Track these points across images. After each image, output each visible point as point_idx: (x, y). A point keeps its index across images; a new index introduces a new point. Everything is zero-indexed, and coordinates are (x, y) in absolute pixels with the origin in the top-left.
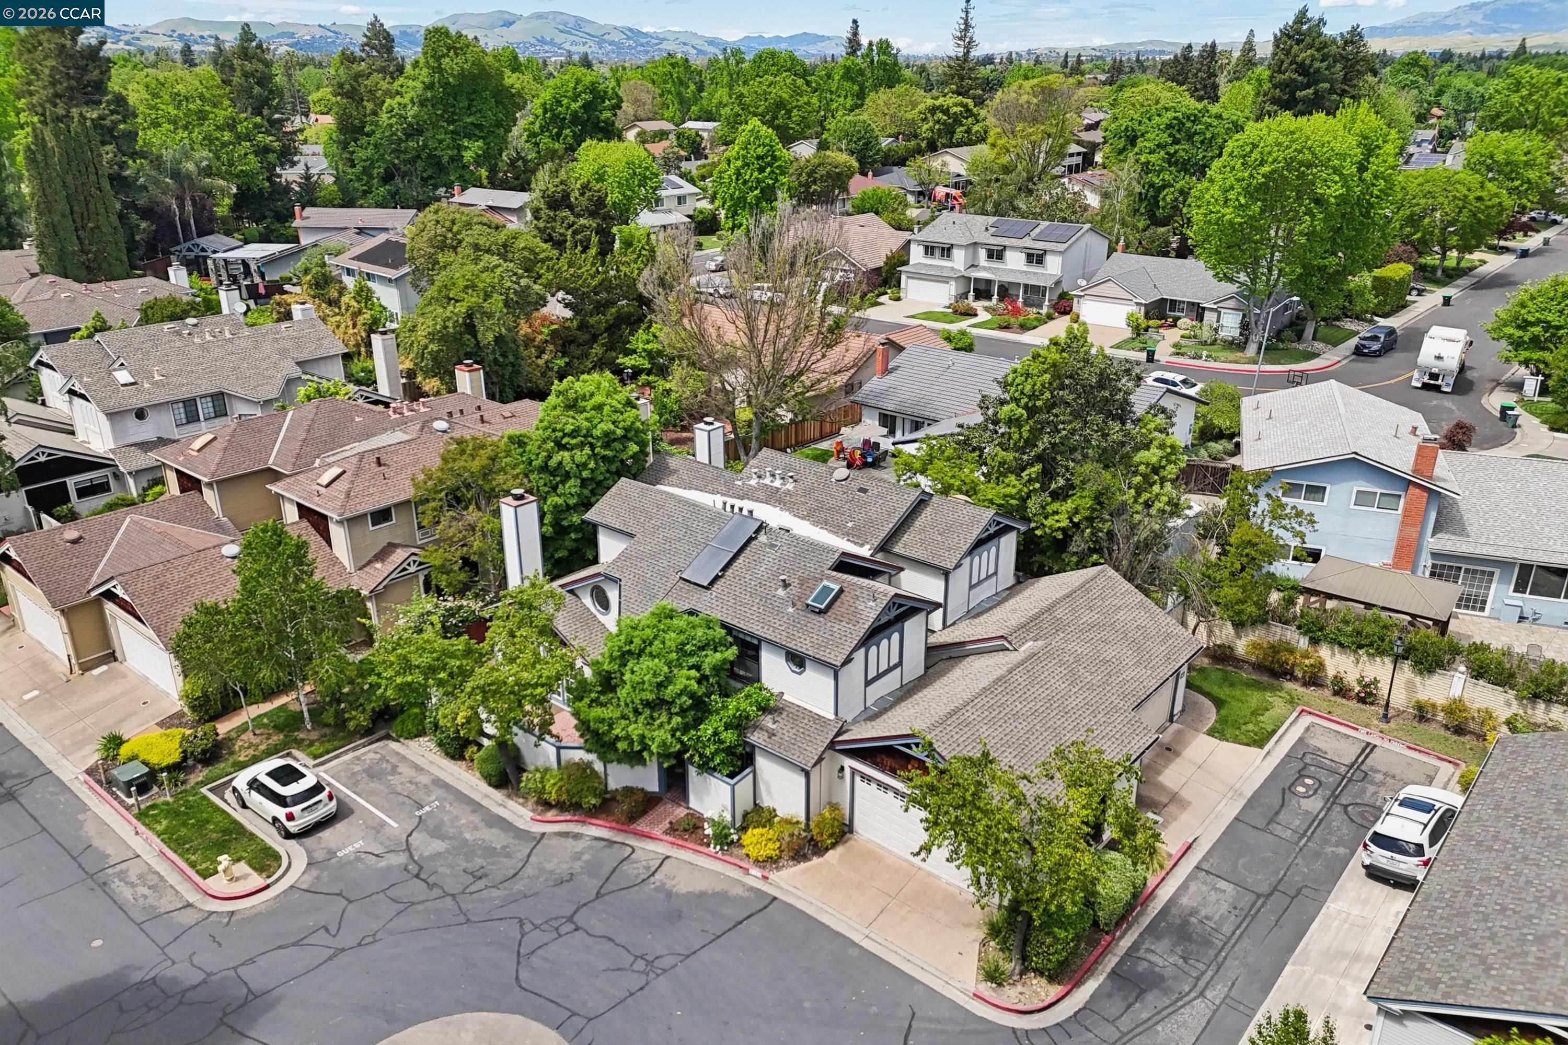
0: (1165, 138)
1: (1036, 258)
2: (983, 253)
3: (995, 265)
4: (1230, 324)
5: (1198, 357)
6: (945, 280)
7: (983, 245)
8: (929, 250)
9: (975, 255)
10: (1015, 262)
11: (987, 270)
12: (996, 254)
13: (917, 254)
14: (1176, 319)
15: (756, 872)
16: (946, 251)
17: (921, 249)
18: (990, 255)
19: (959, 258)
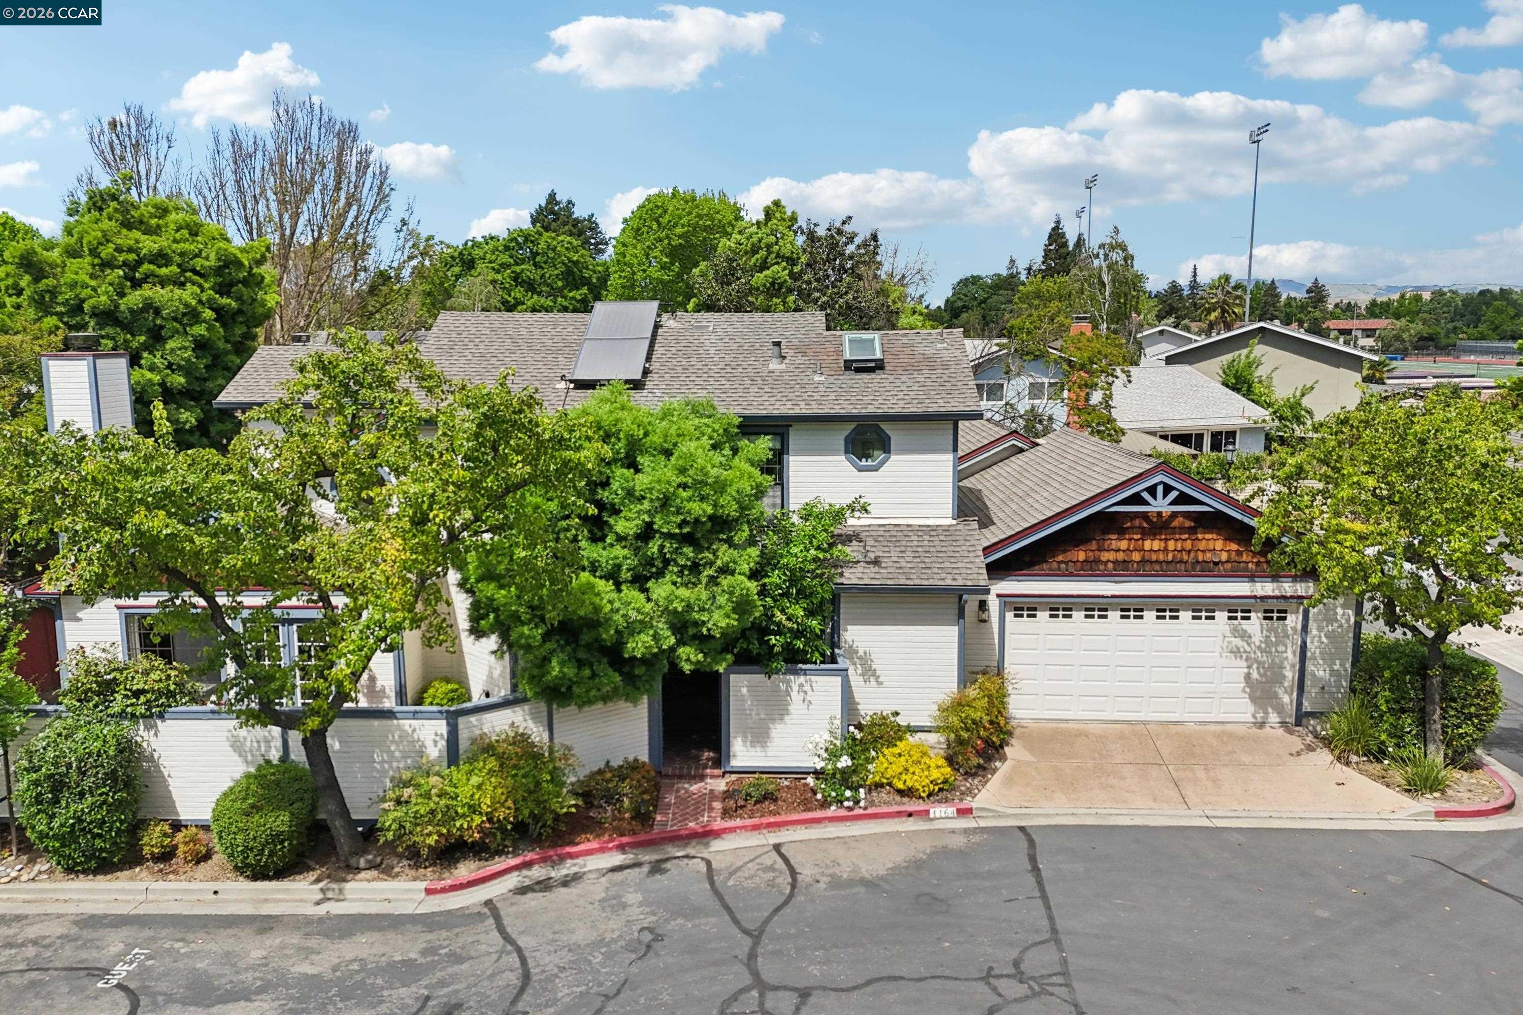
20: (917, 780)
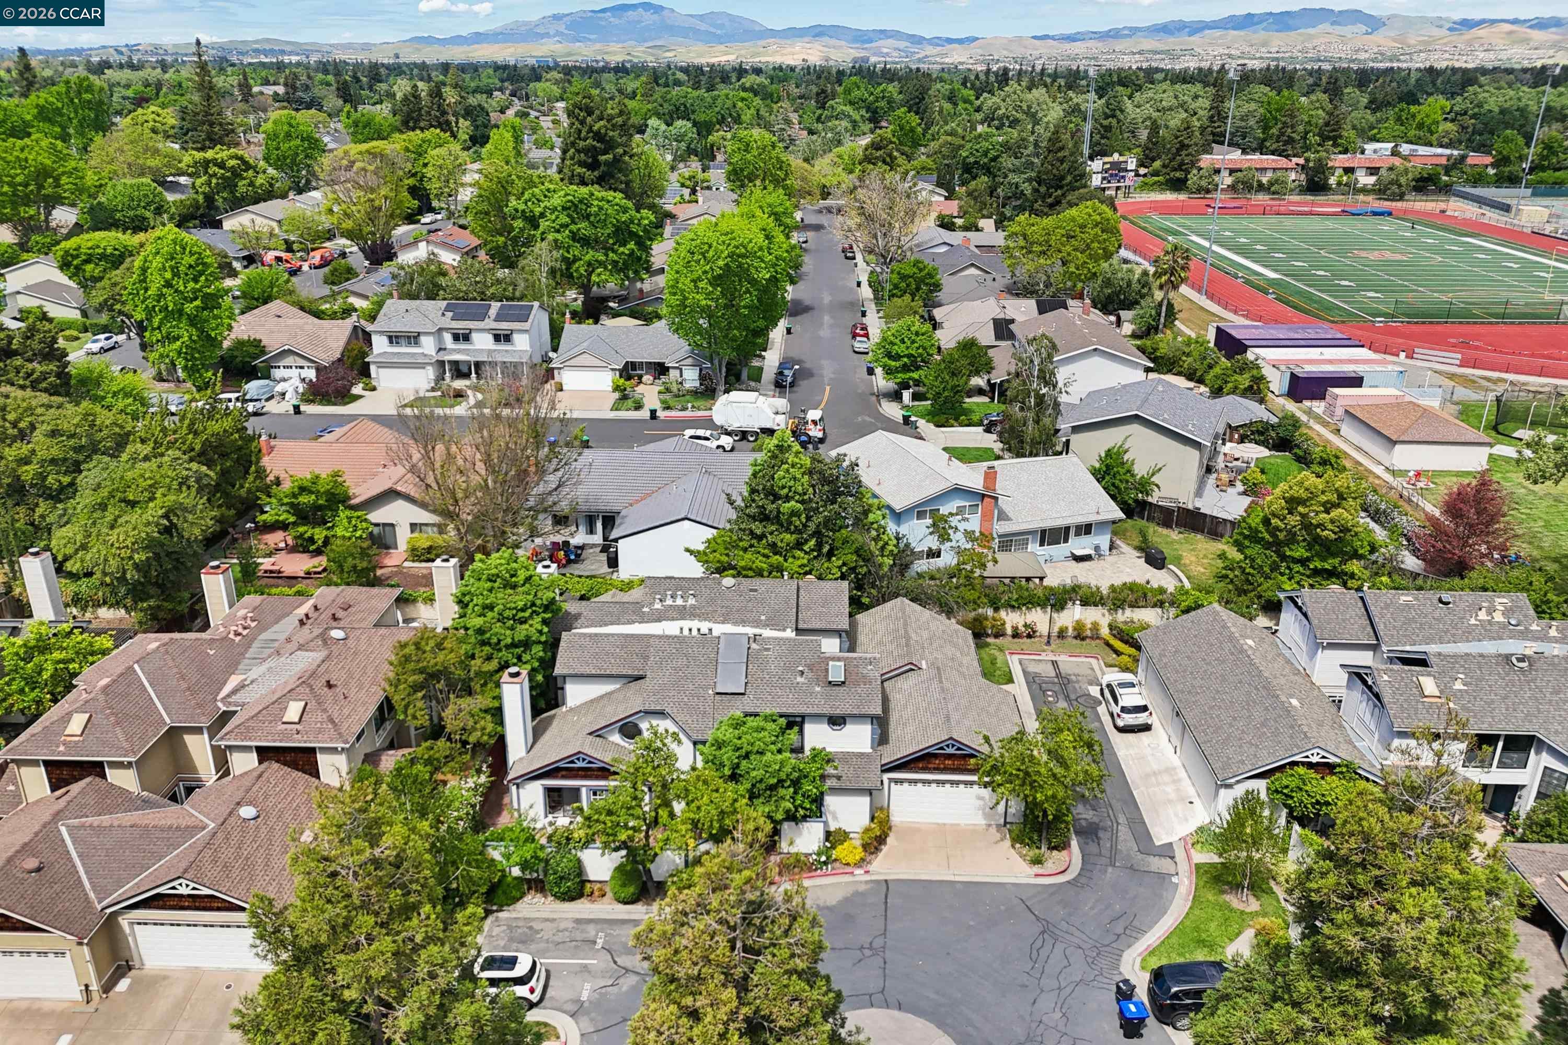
0: (564, 219)
1: (502, 338)
2: (448, 337)
3: (463, 346)
4: (691, 378)
5: (684, 409)
6: (422, 366)
7: (447, 329)
8: (394, 339)
9: (440, 340)
10: (482, 343)
11: (458, 353)
12: (462, 337)
13: (380, 344)
14: (640, 377)
15: (858, 871)
16: (413, 339)
17: (385, 340)
18: (456, 338)
19: (428, 345)
20: (851, 859)
